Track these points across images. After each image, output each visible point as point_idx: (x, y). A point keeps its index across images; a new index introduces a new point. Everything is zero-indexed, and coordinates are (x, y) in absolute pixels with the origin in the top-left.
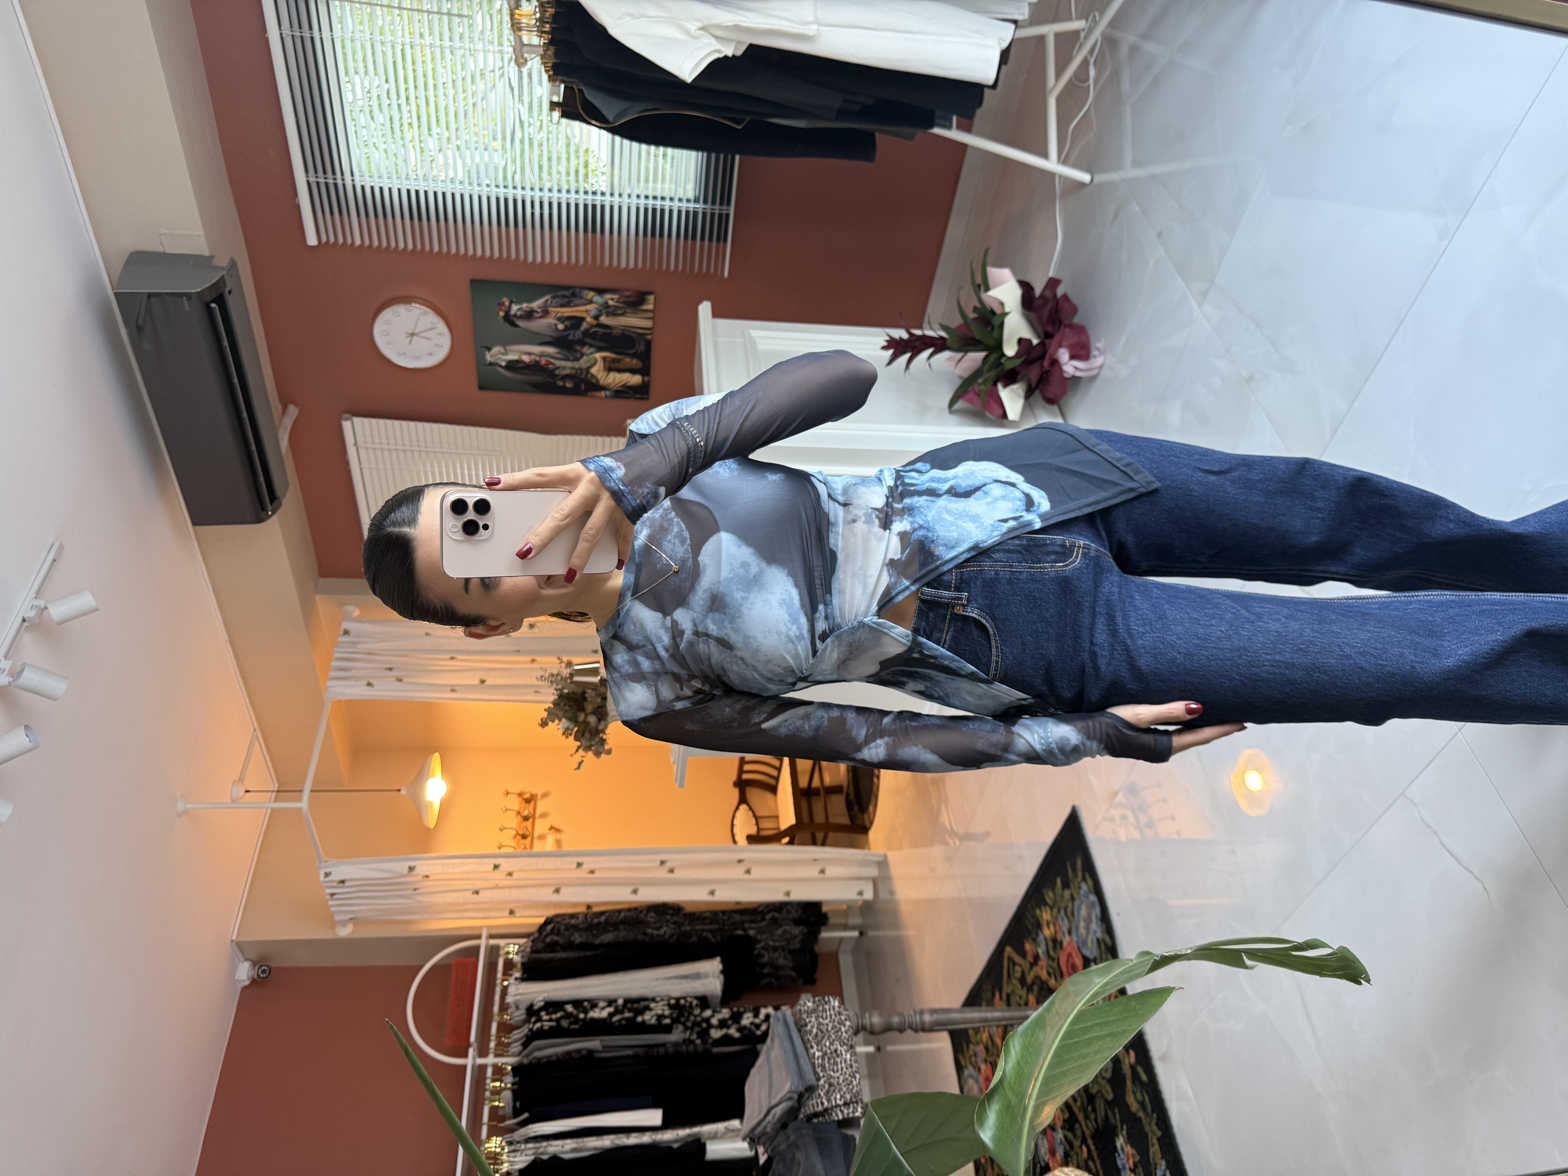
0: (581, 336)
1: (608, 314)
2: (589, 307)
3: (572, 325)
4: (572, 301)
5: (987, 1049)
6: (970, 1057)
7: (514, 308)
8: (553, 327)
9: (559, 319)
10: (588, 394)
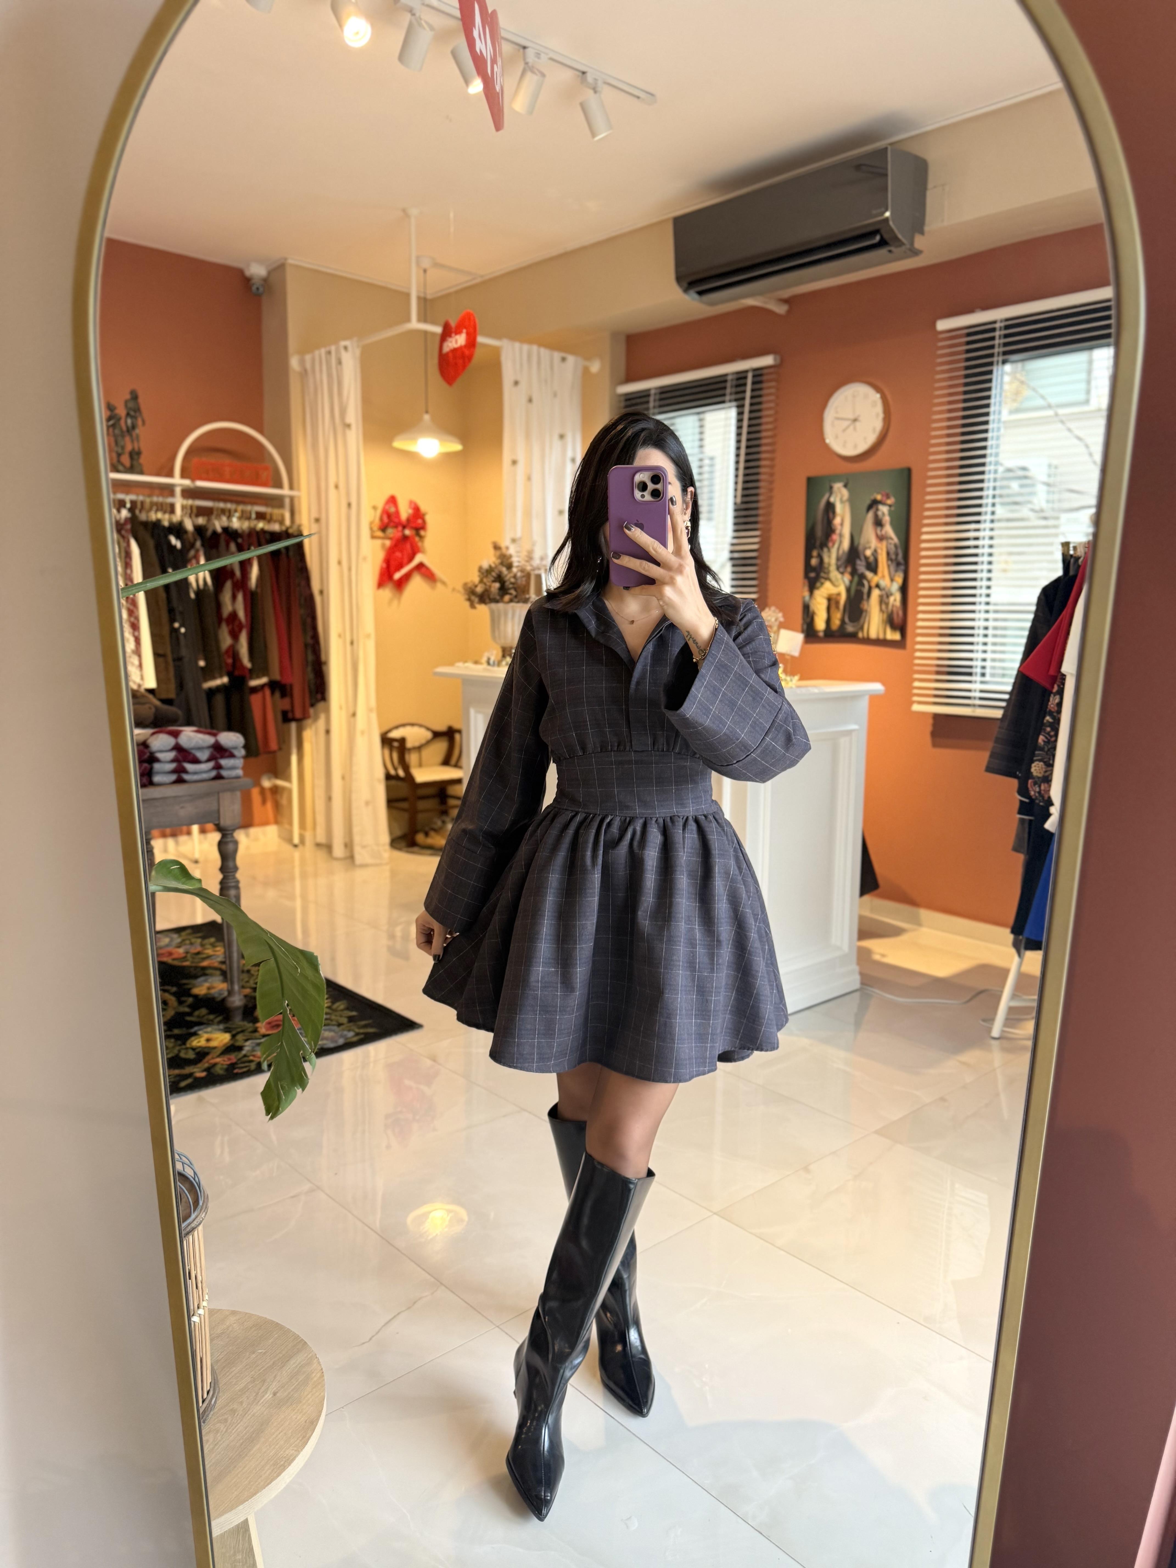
0: (859, 572)
1: (881, 597)
2: (887, 579)
3: (870, 563)
4: (892, 563)
5: (198, 953)
6: (190, 940)
7: (884, 509)
8: (867, 546)
9: (875, 551)
10: (806, 582)
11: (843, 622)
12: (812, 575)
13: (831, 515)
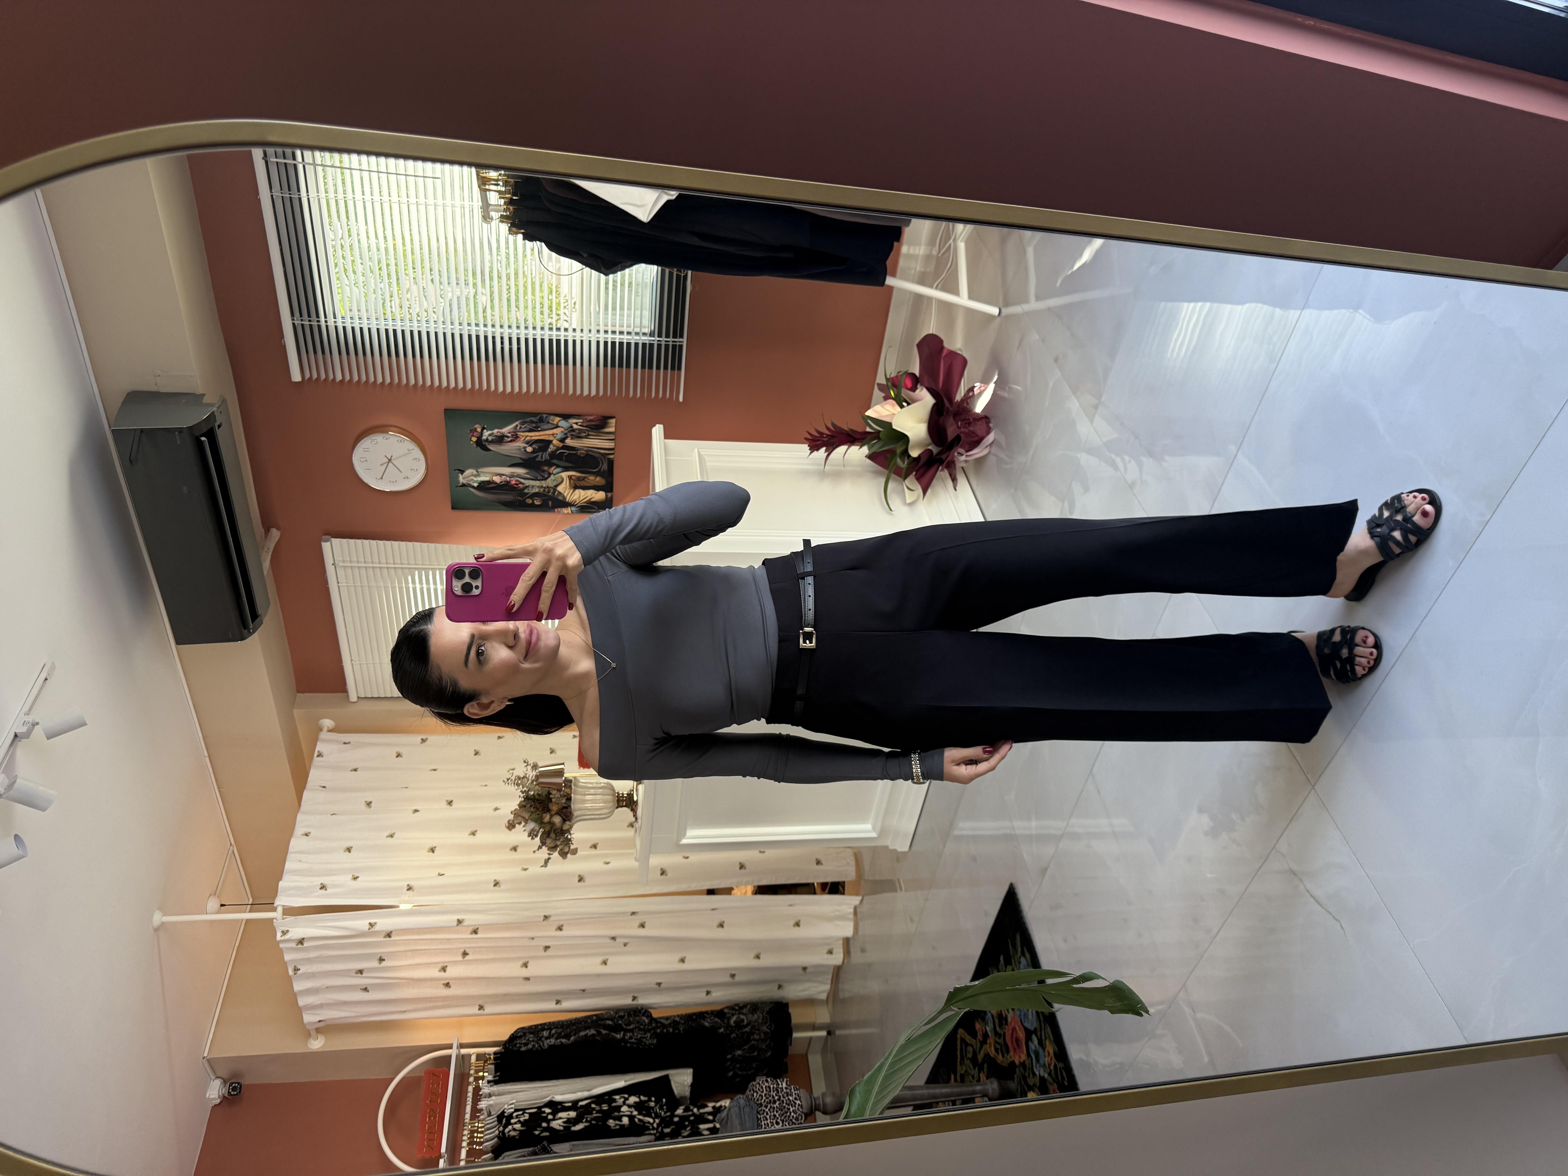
0: (549, 458)
1: (573, 437)
2: (555, 431)
3: (539, 447)
4: (539, 427)
7: (486, 434)
8: (523, 450)
9: (527, 443)
10: (556, 510)
11: (597, 474)
12: (550, 503)
13: (491, 486)
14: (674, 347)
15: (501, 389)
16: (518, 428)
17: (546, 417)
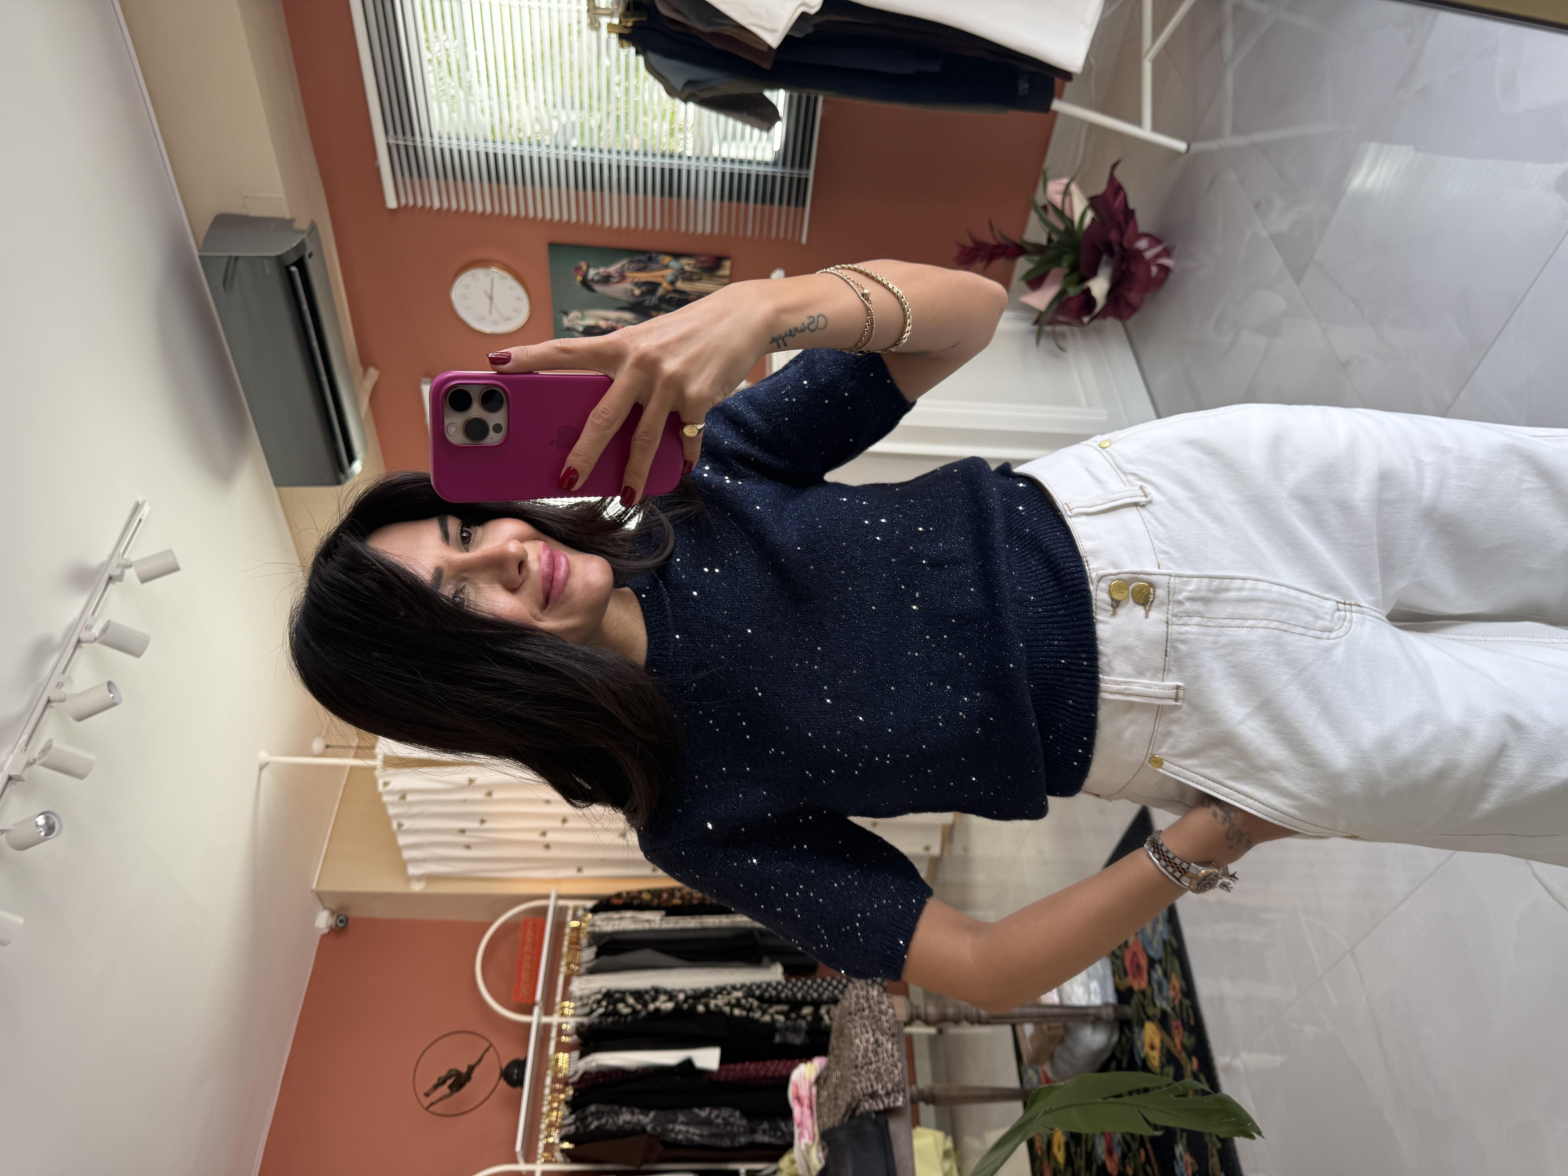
1: (684, 280)
2: (665, 272)
3: (647, 289)
4: (649, 266)
9: (635, 284)
14: (799, 179)
15: (607, 223)
16: (626, 267)
17: (656, 257)
